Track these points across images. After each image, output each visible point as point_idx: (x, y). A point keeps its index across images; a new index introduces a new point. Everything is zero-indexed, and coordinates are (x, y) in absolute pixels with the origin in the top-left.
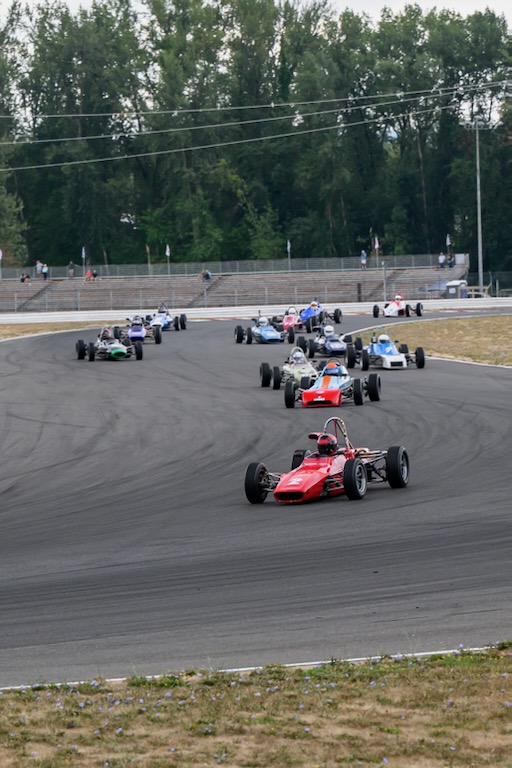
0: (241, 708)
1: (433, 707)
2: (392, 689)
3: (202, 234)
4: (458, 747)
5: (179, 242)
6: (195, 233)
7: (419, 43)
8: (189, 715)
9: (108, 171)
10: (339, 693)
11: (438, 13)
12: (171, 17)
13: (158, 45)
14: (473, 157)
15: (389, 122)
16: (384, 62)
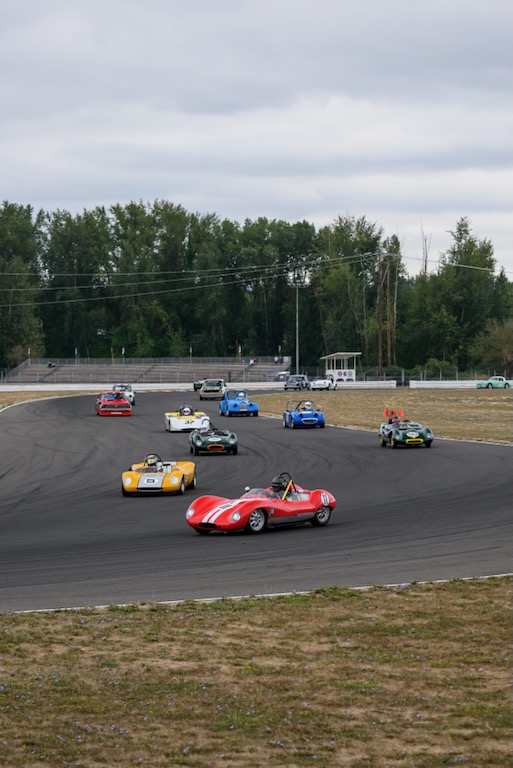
0: (173, 626)
1: (280, 627)
2: (257, 616)
3: (142, 342)
4: (295, 651)
5: (130, 346)
6: (139, 341)
7: (266, 239)
8: (143, 629)
9: (92, 305)
10: (227, 618)
11: (277, 222)
12: (128, 221)
13: (121, 237)
14: (295, 303)
15: (249, 283)
16: (246, 249)
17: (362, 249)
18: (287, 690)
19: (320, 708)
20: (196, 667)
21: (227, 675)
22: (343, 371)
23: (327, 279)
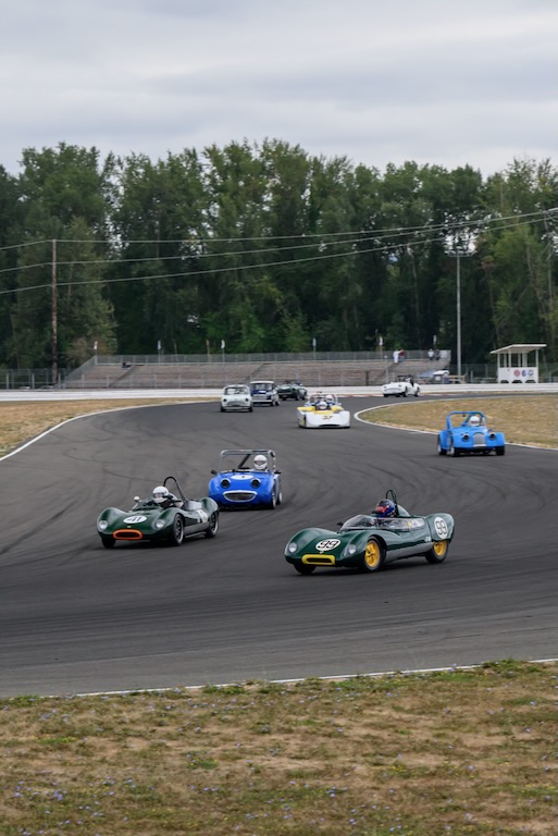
0: (290, 712)
1: (436, 714)
2: (404, 699)
4: (455, 746)
5: (232, 338)
6: (244, 331)
7: (415, 191)
8: (249, 718)
9: (180, 283)
10: (364, 701)
11: (430, 167)
12: (228, 168)
13: (219, 189)
14: (455, 277)
15: (393, 250)
16: (388, 205)
17: (546, 204)
18: (444, 798)
19: (490, 822)
20: (322, 768)
21: (364, 778)
22: (520, 369)
23: (498, 245)
